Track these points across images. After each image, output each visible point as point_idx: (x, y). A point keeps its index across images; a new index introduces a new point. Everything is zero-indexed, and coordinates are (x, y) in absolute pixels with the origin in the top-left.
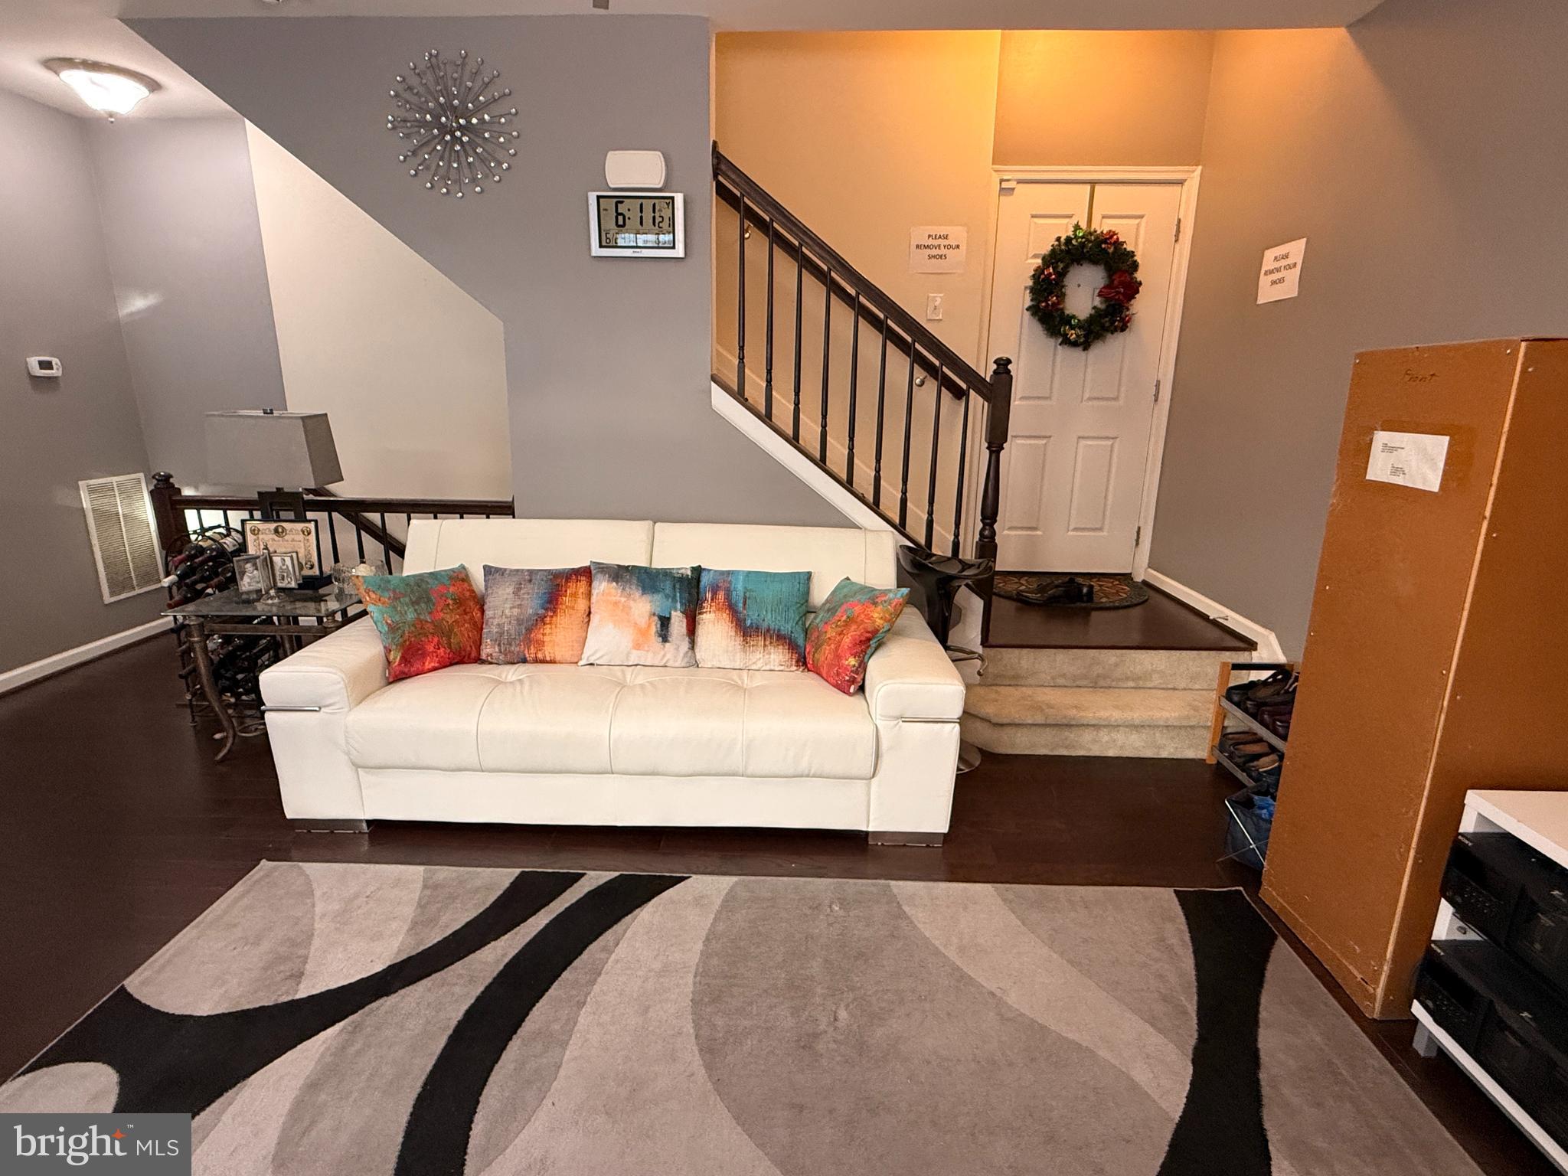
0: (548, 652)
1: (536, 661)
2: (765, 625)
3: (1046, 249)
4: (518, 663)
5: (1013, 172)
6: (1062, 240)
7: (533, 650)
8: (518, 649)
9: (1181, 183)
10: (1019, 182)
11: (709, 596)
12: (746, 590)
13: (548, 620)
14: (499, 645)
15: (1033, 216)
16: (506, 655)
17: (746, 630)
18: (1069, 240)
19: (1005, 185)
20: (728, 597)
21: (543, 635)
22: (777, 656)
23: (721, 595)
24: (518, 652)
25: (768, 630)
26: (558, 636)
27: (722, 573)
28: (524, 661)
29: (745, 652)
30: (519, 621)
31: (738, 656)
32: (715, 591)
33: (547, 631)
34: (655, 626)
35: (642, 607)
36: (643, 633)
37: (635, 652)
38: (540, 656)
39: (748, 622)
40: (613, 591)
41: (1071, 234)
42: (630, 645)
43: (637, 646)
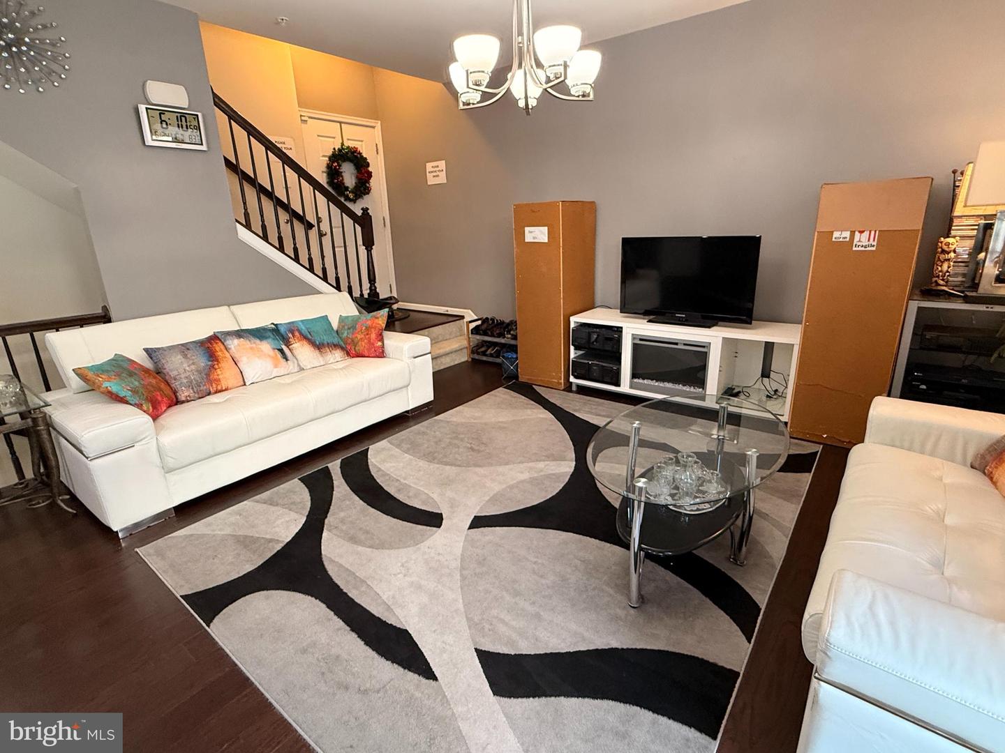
0: (224, 385)
1: (216, 392)
2: (326, 343)
3: (330, 153)
4: (206, 396)
5: (307, 113)
6: (336, 149)
7: (214, 386)
8: (205, 387)
9: (374, 127)
10: (310, 118)
11: (290, 335)
12: (307, 329)
13: (216, 366)
14: (192, 388)
15: (318, 136)
16: (198, 393)
17: (319, 347)
18: (340, 150)
19: (303, 118)
20: (301, 334)
21: (218, 375)
22: (338, 354)
23: (297, 334)
24: (206, 389)
25: (328, 344)
26: (226, 373)
27: (289, 323)
28: (209, 394)
29: (322, 356)
30: (199, 372)
31: (321, 359)
32: (292, 332)
33: (219, 372)
34: (279, 355)
35: (266, 347)
36: (274, 358)
37: (275, 370)
38: (219, 388)
39: (318, 343)
40: (244, 343)
41: (340, 147)
42: (272, 366)
43: (276, 366)
